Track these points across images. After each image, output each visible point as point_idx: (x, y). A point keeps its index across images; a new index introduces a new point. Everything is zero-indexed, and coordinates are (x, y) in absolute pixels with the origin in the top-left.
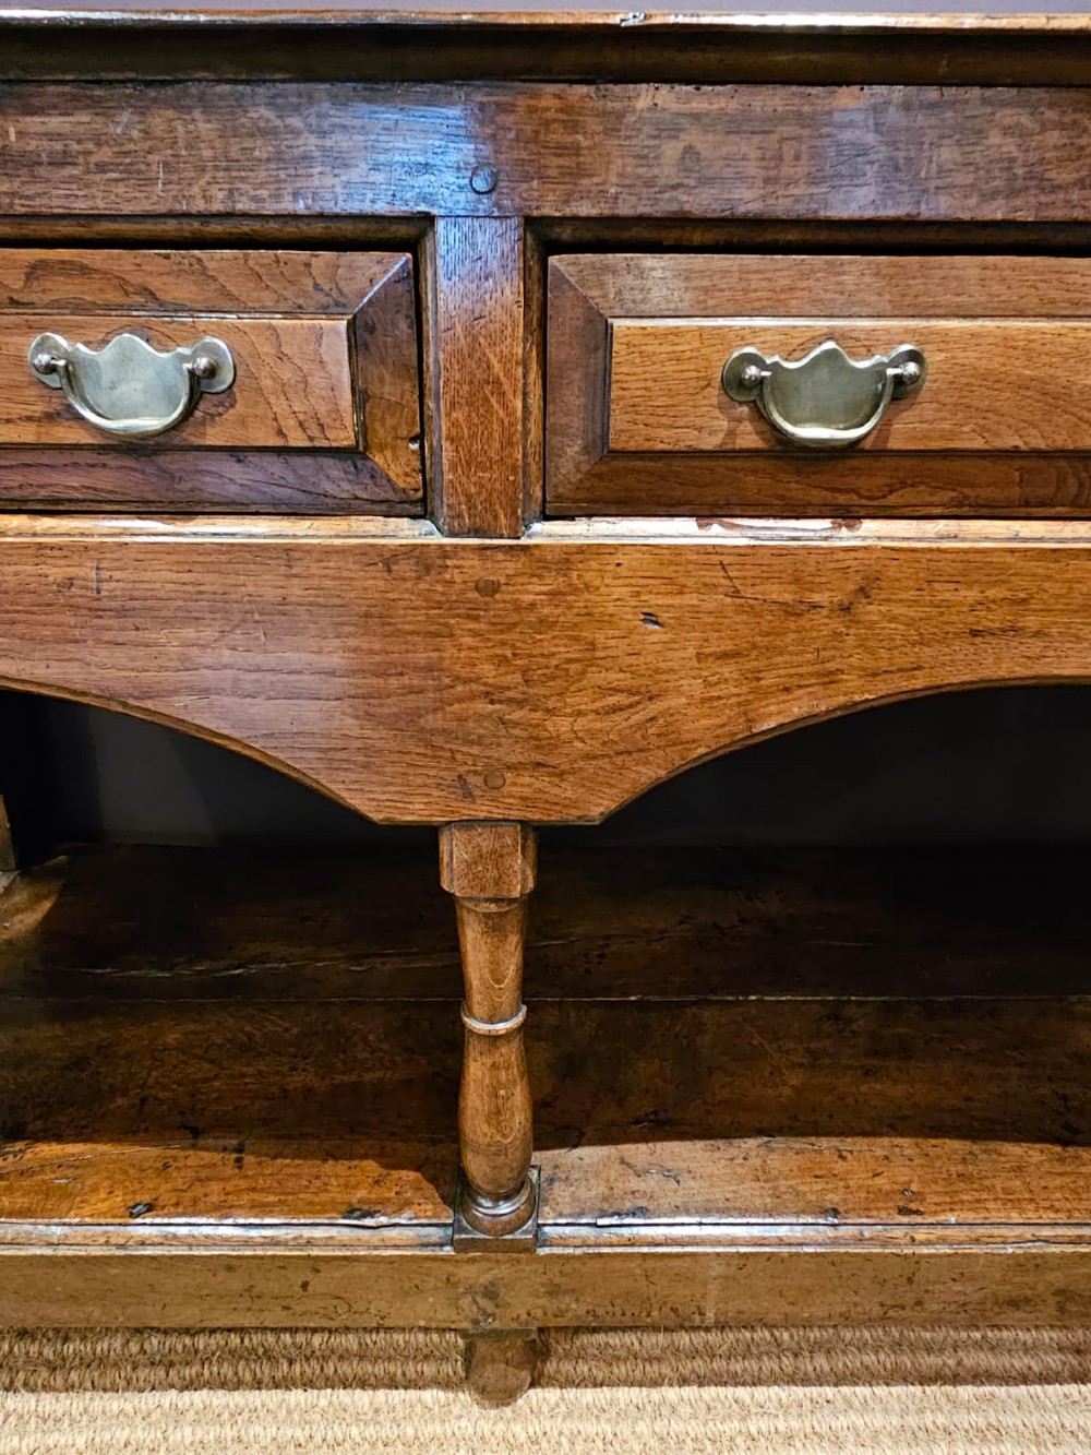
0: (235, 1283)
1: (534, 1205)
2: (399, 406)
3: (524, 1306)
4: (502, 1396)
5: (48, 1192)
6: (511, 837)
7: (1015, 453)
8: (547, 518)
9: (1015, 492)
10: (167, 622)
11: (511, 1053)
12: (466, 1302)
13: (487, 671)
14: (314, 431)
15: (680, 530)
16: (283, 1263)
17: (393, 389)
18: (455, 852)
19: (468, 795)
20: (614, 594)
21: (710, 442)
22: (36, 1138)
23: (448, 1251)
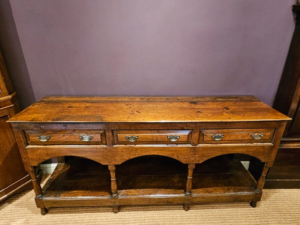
0: (92, 202)
1: (118, 195)
2: (104, 139)
3: (117, 203)
4: (116, 213)
5: (75, 195)
6: (113, 166)
7: (146, 141)
8: (114, 145)
9: (146, 143)
11: (115, 182)
12: (112, 203)
13: (111, 155)
14: (98, 141)
15: (123, 145)
16: (96, 200)
17: (103, 138)
18: (109, 167)
19: (110, 163)
20: (119, 150)
21: (125, 141)
22: (73, 190)
23: (110, 199)
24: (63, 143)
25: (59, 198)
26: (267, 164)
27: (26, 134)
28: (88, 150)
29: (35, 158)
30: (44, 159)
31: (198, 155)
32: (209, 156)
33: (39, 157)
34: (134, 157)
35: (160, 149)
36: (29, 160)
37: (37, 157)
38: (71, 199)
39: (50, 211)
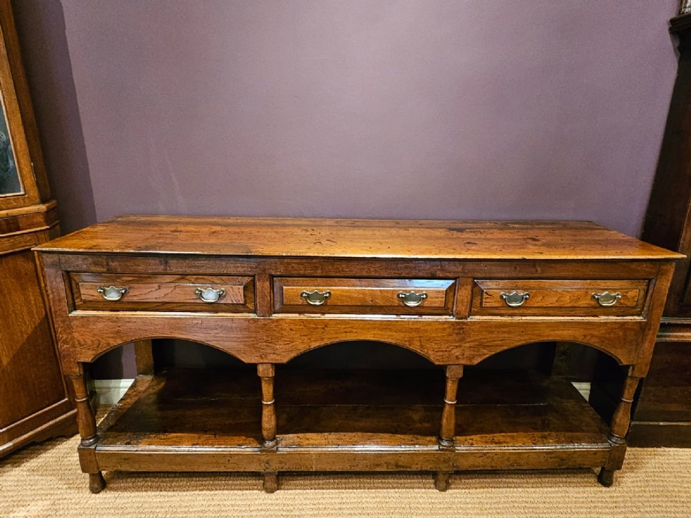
0: (213, 460)
1: (277, 444)
2: (250, 298)
3: (275, 466)
4: (272, 491)
5: (175, 442)
6: (269, 366)
7: (347, 306)
8: (274, 313)
9: (349, 310)
10: (212, 330)
11: (271, 408)
12: (263, 464)
13: (265, 338)
14: (238, 301)
15: (296, 316)
16: (224, 456)
17: (250, 295)
18: (260, 368)
19: (262, 358)
20: (285, 326)
21: (299, 304)
22: (170, 432)
23: (259, 453)
24: (155, 305)
25: (136, 449)
26: (633, 369)
27: (73, 282)
28: (212, 323)
29: (89, 342)
30: (109, 344)
31: (469, 342)
32: (497, 346)
33: (97, 339)
34: (319, 344)
35: (380, 324)
36: (74, 346)
37: (93, 339)
38: (164, 451)
39: (111, 485)
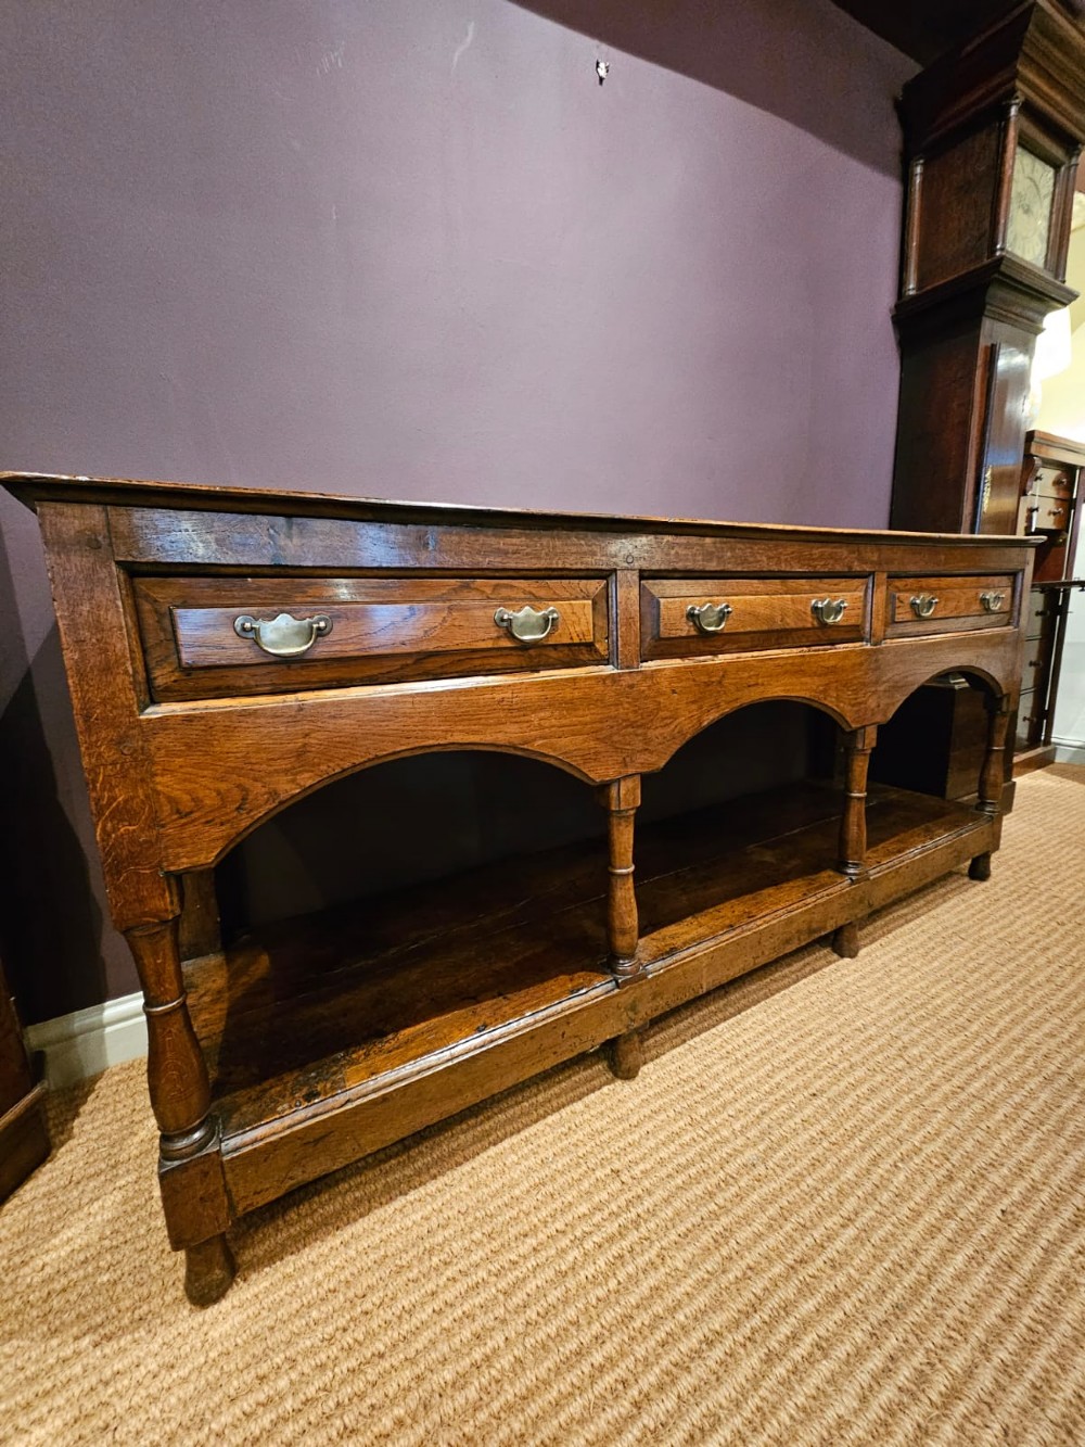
0: (532, 1046)
1: (639, 960)
2: (602, 628)
3: (646, 1010)
4: (633, 1073)
6: (636, 781)
7: (750, 633)
8: (645, 661)
9: (749, 644)
10: (534, 712)
11: (630, 883)
12: (625, 1016)
13: (632, 717)
14: (581, 636)
15: (676, 663)
17: (602, 622)
19: (624, 766)
20: (664, 685)
21: (684, 634)
23: (617, 991)
24: (398, 664)
25: (342, 1098)
26: (1008, 701)
28: (533, 694)
29: (210, 800)
30: (274, 793)
31: (883, 683)
32: (908, 684)
33: (238, 785)
34: (713, 716)
35: (793, 665)
36: (155, 821)
37: (223, 786)
38: (419, 1072)
39: (247, 1256)
